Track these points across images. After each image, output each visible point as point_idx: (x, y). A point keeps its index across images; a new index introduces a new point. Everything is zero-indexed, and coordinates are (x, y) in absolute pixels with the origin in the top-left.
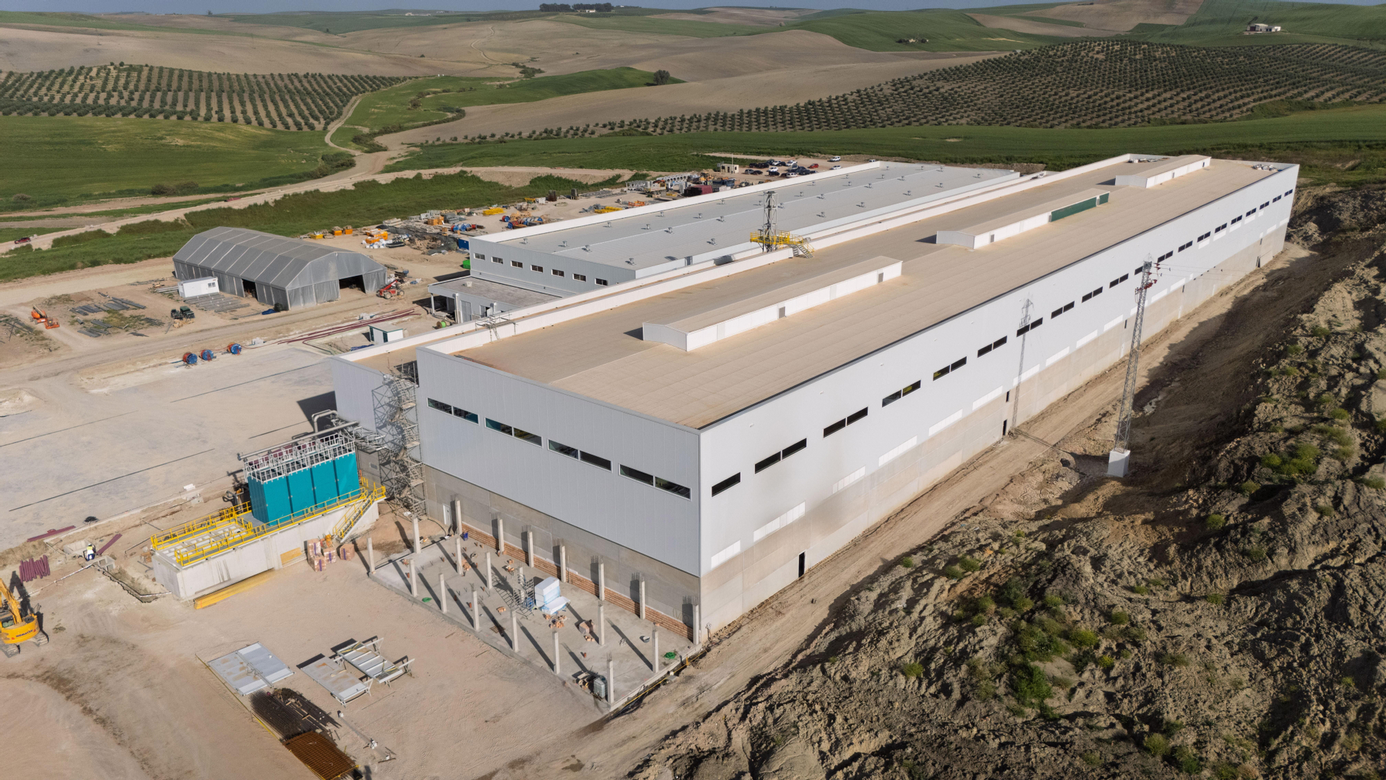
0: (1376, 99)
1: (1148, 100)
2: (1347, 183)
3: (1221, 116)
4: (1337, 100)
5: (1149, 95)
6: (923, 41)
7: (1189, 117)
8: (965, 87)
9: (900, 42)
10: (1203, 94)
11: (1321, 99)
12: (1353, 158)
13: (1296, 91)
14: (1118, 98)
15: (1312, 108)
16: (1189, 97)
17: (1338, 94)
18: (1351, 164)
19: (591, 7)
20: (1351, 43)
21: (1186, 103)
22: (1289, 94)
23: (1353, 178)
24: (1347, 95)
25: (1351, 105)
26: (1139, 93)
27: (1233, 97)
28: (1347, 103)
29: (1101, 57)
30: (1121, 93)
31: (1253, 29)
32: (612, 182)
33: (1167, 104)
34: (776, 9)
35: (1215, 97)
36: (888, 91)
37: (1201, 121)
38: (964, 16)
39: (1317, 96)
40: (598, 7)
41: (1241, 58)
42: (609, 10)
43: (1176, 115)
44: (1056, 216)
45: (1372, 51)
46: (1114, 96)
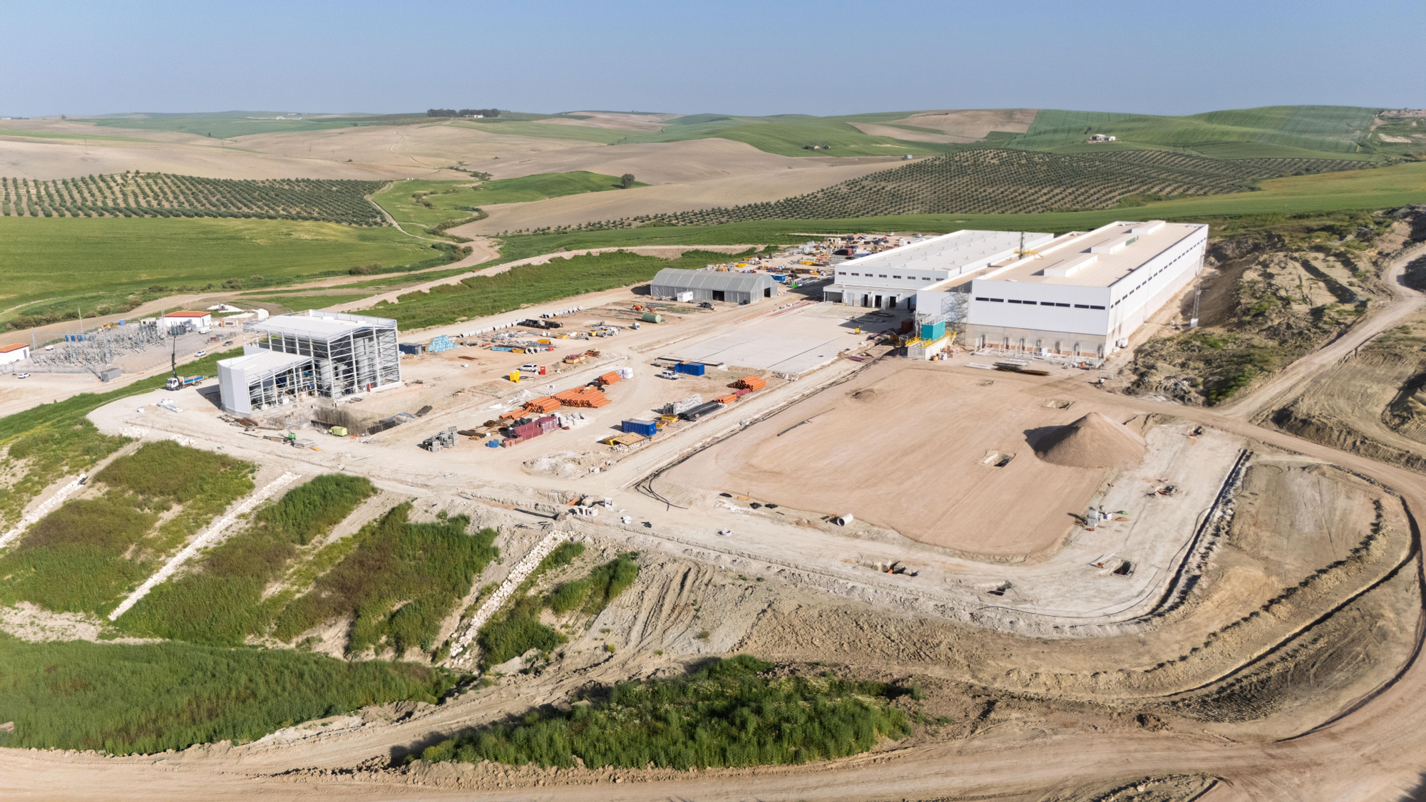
0: (1201, 192)
1: (1045, 194)
2: (1226, 236)
3: (1100, 206)
4: (1175, 193)
5: (1045, 191)
6: (826, 148)
7: (1077, 207)
8: (905, 186)
9: (807, 148)
10: (1083, 190)
11: (1164, 193)
12: (1223, 224)
13: (1145, 187)
14: (1023, 193)
15: (1159, 199)
16: (1073, 192)
17: (1175, 189)
18: (1223, 227)
19: (478, 113)
20: (1171, 150)
21: (1073, 197)
22: (1141, 189)
23: (1227, 233)
24: (1181, 190)
25: (1185, 197)
26: (1037, 189)
27: (1103, 192)
28: (1182, 195)
29: (996, 161)
30: (1024, 189)
31: (1095, 138)
32: (750, 253)
33: (1060, 197)
34: (638, 113)
35: (1092, 191)
36: (845, 190)
37: (1087, 210)
38: (843, 123)
39: (1161, 190)
40: (485, 113)
41: (1097, 163)
42: (496, 115)
43: (1068, 205)
44: (1128, 243)
45: (1188, 156)
46: (1020, 191)
